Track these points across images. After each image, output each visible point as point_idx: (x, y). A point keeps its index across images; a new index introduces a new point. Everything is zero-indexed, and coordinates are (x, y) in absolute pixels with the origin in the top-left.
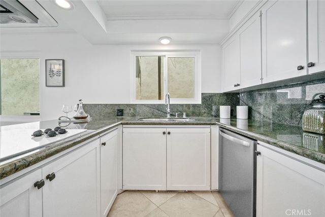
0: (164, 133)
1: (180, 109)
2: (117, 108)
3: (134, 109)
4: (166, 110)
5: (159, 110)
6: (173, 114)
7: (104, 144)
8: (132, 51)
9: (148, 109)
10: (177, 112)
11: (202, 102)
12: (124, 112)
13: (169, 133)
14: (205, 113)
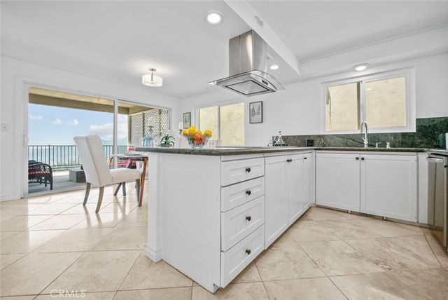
0: (357, 158)
1: (383, 138)
2: (307, 139)
3: (325, 140)
4: (362, 140)
5: (354, 140)
6: (373, 144)
7: (305, 158)
8: (322, 83)
9: (340, 139)
10: (378, 142)
11: (417, 130)
12: (315, 142)
13: (363, 159)
14: (421, 143)
